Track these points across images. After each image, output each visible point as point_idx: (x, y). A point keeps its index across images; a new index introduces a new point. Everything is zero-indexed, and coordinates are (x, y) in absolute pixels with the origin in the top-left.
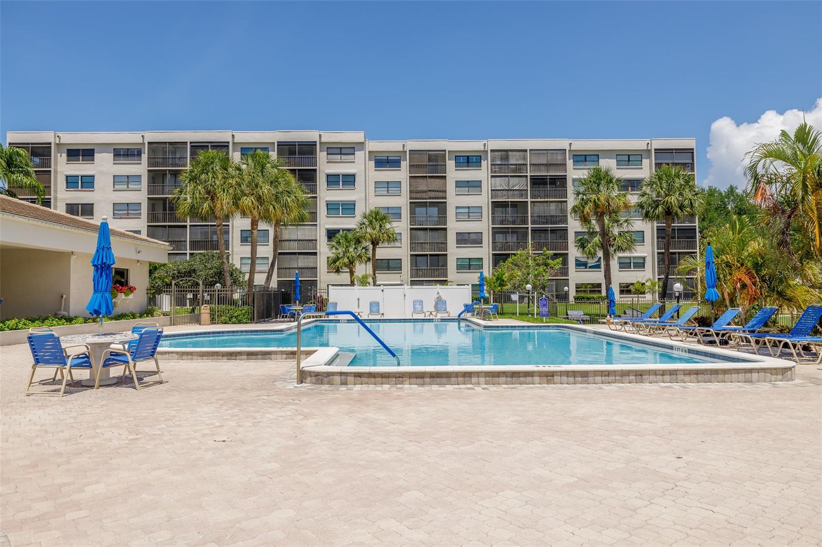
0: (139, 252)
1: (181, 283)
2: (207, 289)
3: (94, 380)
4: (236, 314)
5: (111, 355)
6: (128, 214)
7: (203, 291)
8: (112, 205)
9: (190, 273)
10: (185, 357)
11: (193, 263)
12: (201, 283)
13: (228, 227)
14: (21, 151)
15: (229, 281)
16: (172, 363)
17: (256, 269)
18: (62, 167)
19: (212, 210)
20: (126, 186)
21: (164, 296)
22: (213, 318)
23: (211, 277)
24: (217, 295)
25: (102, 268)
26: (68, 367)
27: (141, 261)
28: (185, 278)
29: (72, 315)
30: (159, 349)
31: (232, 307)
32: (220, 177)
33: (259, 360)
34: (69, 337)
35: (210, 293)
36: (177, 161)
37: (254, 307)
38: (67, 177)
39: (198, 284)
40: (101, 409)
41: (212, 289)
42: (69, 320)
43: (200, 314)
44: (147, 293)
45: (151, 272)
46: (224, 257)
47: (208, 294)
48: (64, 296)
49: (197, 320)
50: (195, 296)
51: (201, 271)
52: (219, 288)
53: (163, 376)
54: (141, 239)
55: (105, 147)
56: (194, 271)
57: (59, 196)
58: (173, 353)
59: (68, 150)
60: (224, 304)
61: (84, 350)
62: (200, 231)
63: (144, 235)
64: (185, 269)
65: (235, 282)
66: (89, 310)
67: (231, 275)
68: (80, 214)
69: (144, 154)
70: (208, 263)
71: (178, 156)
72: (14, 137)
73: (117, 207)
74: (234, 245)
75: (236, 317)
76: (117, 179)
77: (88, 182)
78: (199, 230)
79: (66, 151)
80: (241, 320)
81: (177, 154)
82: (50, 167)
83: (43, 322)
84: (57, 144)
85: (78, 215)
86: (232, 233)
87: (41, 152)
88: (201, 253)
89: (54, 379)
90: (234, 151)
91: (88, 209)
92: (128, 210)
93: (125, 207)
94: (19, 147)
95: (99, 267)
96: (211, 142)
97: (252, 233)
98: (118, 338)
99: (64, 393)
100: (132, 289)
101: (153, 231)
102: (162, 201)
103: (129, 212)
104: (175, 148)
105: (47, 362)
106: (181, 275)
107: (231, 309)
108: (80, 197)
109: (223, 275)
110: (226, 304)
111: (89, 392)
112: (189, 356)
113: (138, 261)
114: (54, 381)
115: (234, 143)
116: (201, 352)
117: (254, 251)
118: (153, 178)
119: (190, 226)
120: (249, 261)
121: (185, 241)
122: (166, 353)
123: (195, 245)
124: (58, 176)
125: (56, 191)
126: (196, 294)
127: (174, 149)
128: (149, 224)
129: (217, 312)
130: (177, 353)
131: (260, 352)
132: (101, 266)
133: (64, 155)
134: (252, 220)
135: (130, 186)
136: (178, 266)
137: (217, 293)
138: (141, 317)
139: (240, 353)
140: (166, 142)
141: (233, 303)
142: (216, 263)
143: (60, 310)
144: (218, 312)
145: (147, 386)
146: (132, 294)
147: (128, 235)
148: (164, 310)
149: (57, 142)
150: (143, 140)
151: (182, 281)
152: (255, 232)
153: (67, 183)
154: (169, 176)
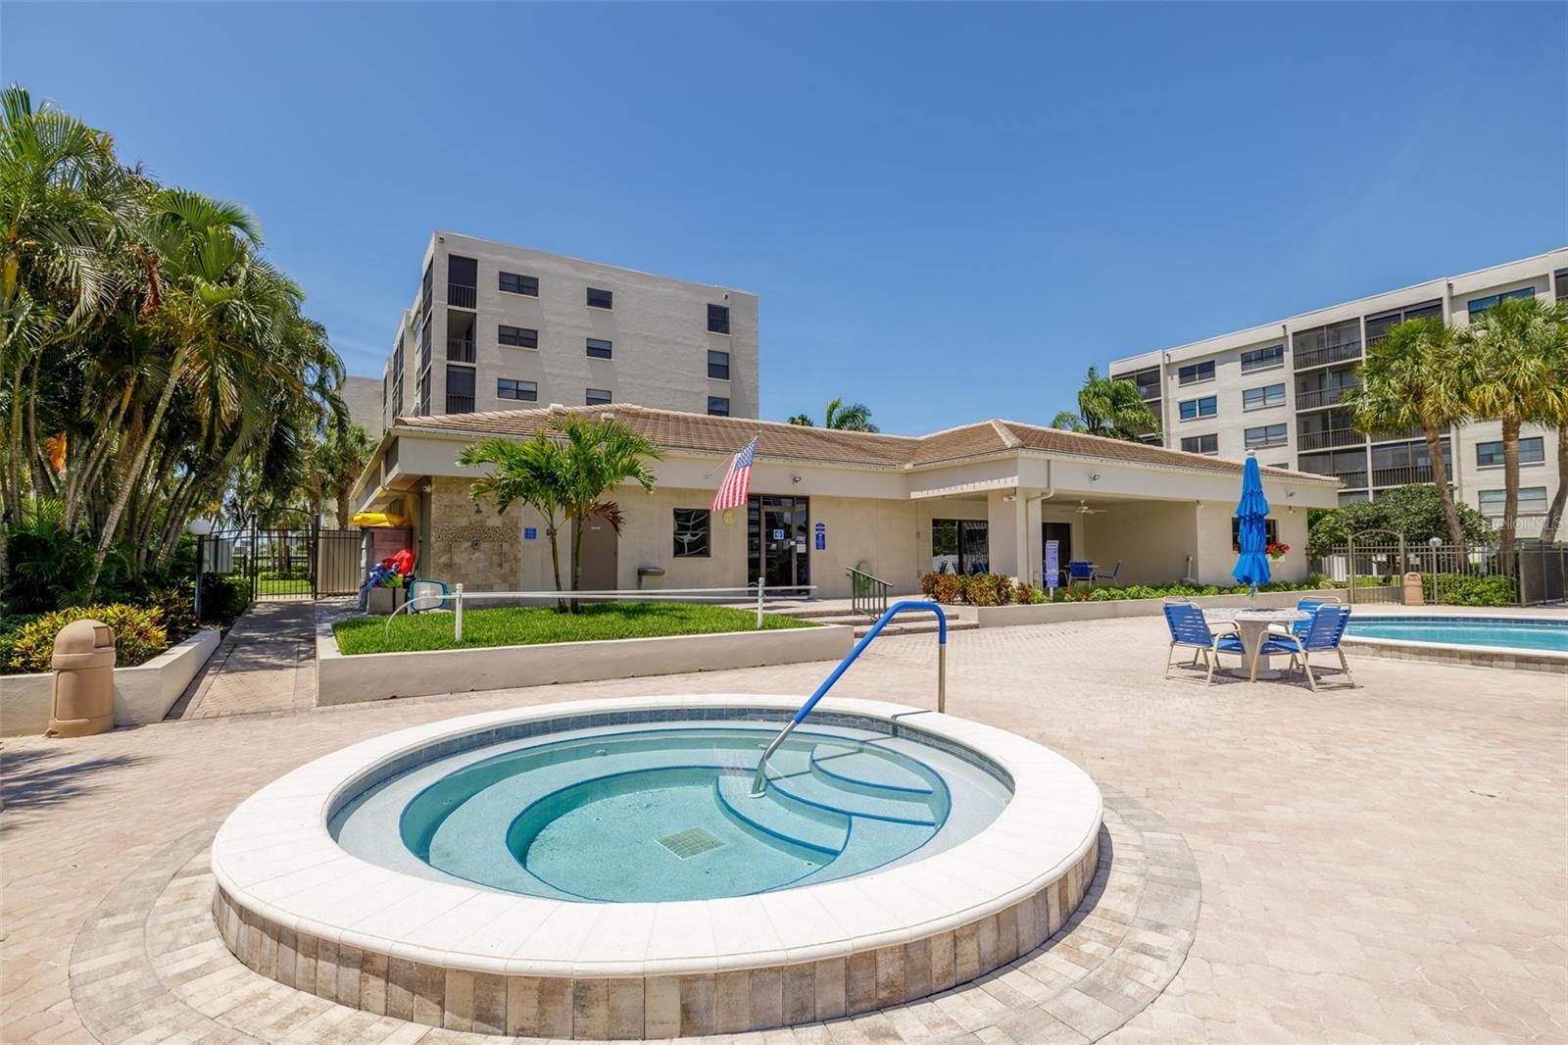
0: (1291, 495)
1: (1361, 537)
2: (1414, 547)
3: (1249, 670)
4: (1477, 590)
5: (1270, 639)
6: (1267, 442)
7: (1406, 551)
8: (1243, 432)
9: (1379, 521)
10: (1384, 653)
11: (1381, 505)
12: (1401, 537)
13: (1447, 442)
14: (1130, 384)
15: (1458, 534)
16: (1364, 661)
17: (1519, 509)
18: (1174, 392)
19: (1416, 417)
20: (1262, 403)
21: (1335, 558)
22: (1429, 594)
23: (1419, 528)
24: (1434, 556)
25: (1251, 520)
26: (1214, 648)
27: (1295, 507)
28: (1369, 531)
29: (1202, 582)
30: (1344, 637)
31: (1468, 578)
32: (1430, 358)
33: (1547, 673)
34: (1213, 611)
35: (1419, 553)
36: (1343, 351)
37: (1518, 578)
38: (1181, 404)
39: (1393, 539)
40: (1265, 710)
41: (1425, 547)
42: (1199, 589)
43: (1403, 587)
44: (1307, 554)
45: (1311, 524)
46: (1442, 493)
47: (1417, 556)
48: (1191, 559)
49: (1398, 597)
50: (1392, 559)
51: (1398, 518)
52: (1438, 545)
53: (1355, 677)
54: (1288, 476)
55: (1227, 355)
56: (1385, 518)
57: (1172, 430)
58: (1364, 644)
59: (1180, 369)
60: (1449, 572)
61: (1232, 629)
62: (1390, 454)
63: (1293, 469)
64: (1368, 515)
65: (1471, 533)
66: (1236, 576)
67: (1462, 522)
68: (1200, 450)
69: (1288, 350)
70: (1412, 504)
71: (1344, 342)
72: (1116, 368)
73: (1250, 434)
74: (1463, 470)
75: (1477, 595)
76: (1248, 395)
77: (1208, 406)
78: (1389, 452)
79: (1178, 371)
80: (1489, 601)
81: (1342, 340)
82: (1159, 395)
83: (1167, 591)
84: (1167, 365)
85: (1197, 452)
86: (1458, 450)
87: (1148, 379)
88: (1397, 489)
89: (1194, 663)
90: (1453, 310)
91: (1210, 443)
92: (1266, 436)
93: (1263, 432)
94: (1124, 379)
95: (1248, 518)
96: (1404, 308)
97: (1506, 447)
98: (1279, 615)
99: (1212, 682)
100: (1282, 549)
101: (1306, 463)
102: (1319, 417)
103: (1269, 438)
104: (1339, 332)
105: (1187, 640)
106: (1359, 525)
107: (1466, 581)
108: (1198, 427)
109: (1445, 522)
110: (1455, 571)
111: (1242, 685)
112: (1393, 652)
113: (1290, 507)
114: (1194, 666)
115: (1452, 298)
116: (1416, 648)
117: (1512, 478)
118: (1304, 384)
119: (1373, 447)
120: (1504, 497)
121: (1365, 472)
122: (1352, 644)
123: (1381, 476)
124: (1170, 404)
125: (1168, 425)
126: (1393, 556)
127: (1336, 334)
128: (1301, 452)
129: (1435, 584)
130: (1372, 645)
131: (1548, 658)
132: (1250, 517)
133: (1176, 377)
134: (1505, 423)
135: (1267, 402)
136: (1356, 512)
137: (1434, 553)
138: (1298, 588)
139: (1501, 657)
140: (1323, 327)
141: (1469, 570)
142: (1430, 503)
143: (1186, 576)
144: (1439, 584)
145: (1329, 689)
146: (1284, 556)
147: (1273, 472)
148: (1336, 580)
149: (1167, 362)
150: (1285, 332)
151: (1364, 534)
152: (1513, 444)
153: (1181, 411)
154: (1329, 376)
